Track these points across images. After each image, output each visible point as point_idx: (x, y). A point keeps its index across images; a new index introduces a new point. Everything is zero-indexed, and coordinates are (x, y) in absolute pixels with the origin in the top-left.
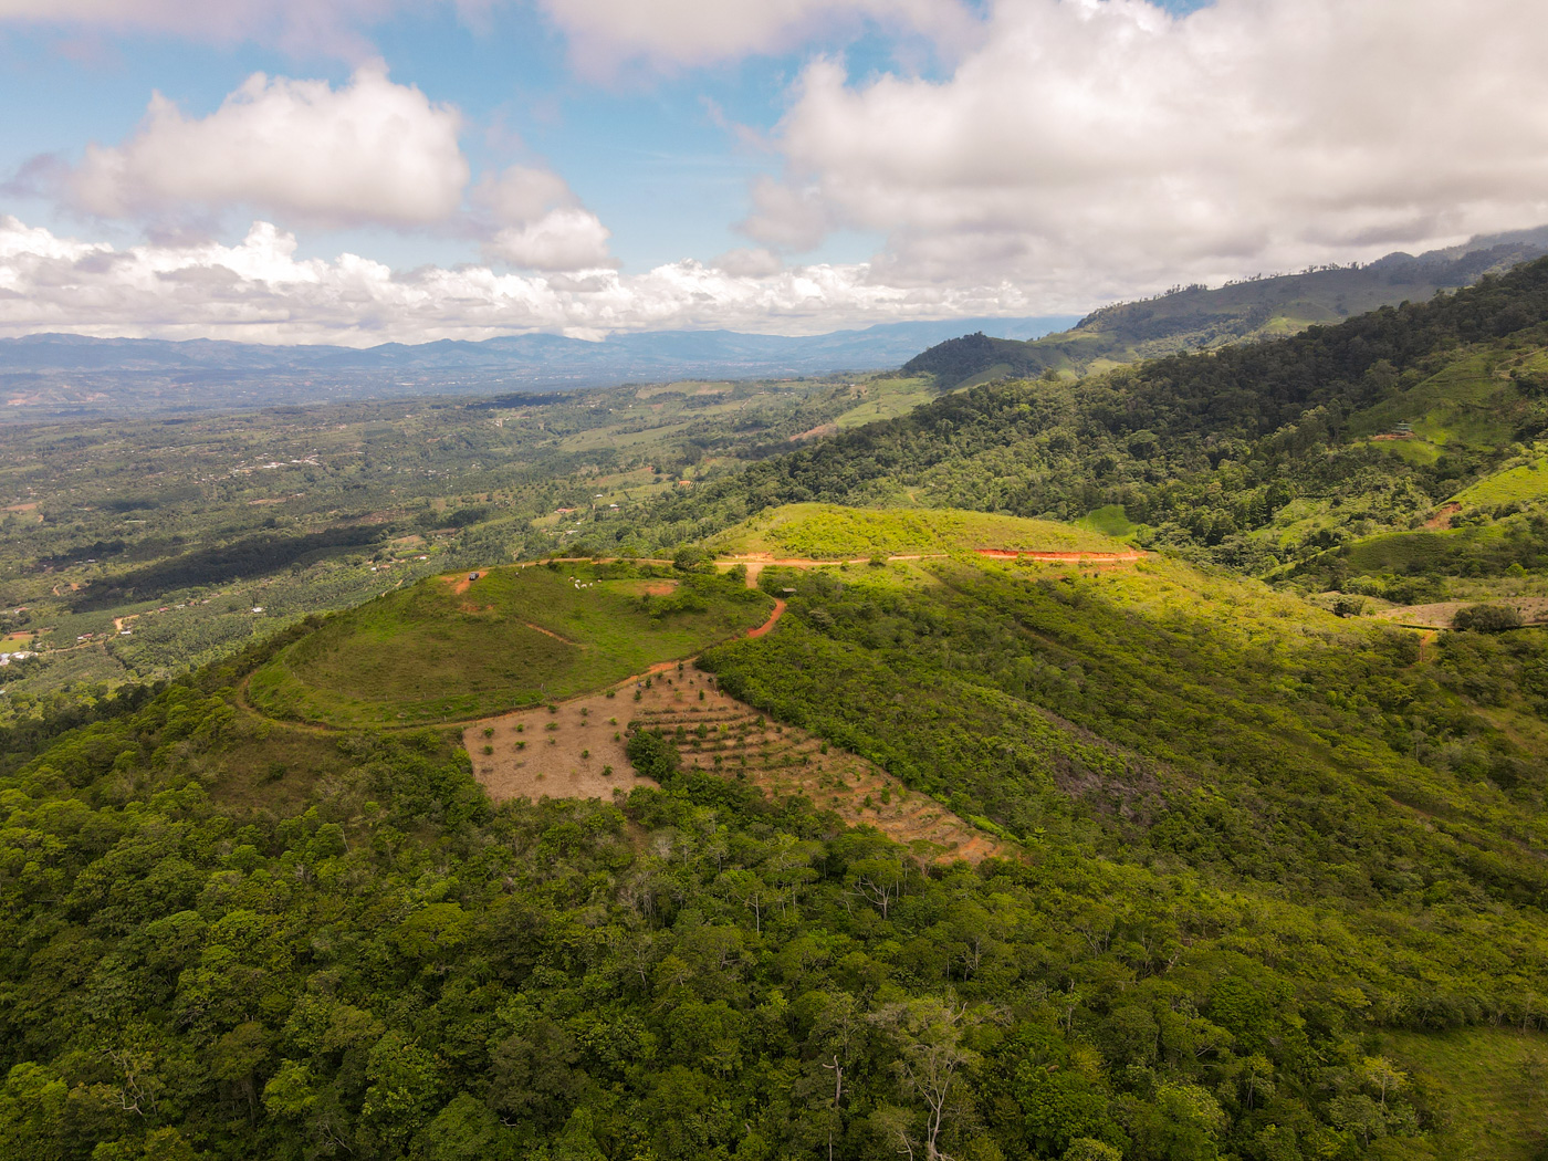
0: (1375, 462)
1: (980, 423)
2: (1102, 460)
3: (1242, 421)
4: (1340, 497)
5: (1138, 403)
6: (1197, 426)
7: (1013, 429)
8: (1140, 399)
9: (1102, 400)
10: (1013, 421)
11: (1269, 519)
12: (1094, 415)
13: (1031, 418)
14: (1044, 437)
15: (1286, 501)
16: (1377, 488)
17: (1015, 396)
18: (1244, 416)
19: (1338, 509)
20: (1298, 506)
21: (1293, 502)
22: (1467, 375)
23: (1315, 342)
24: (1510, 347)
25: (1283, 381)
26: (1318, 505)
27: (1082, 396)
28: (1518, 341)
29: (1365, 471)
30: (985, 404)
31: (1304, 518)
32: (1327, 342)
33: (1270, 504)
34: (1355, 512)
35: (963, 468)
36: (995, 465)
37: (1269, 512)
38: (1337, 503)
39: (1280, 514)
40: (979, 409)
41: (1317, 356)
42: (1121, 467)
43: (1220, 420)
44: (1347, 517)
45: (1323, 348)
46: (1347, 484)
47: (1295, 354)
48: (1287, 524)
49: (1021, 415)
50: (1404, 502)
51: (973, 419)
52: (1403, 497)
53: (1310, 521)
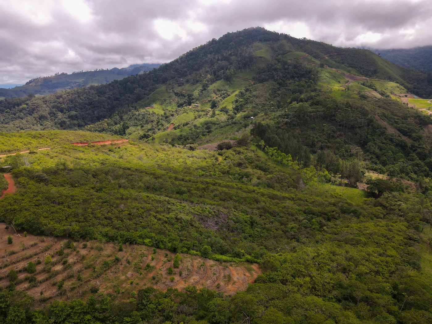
0: (149, 115)
1: (7, 112)
2: (62, 121)
3: (103, 107)
4: (143, 125)
5: (68, 103)
6: (90, 109)
7: (22, 114)
8: (68, 101)
9: (54, 102)
10: (21, 111)
11: (125, 133)
12: (53, 107)
13: (28, 109)
14: (36, 115)
15: (128, 128)
16: (152, 121)
17: (19, 102)
18: (103, 105)
19: (143, 128)
20: (132, 129)
21: (130, 128)
22: (162, 91)
23: (117, 84)
24: (170, 84)
25: (111, 95)
26: (138, 128)
27: (46, 102)
28: (171, 83)
29: (148, 117)
30: (7, 105)
31: (134, 132)
32: (120, 84)
33: (124, 129)
34: (149, 128)
35: (6, 128)
36: (20, 126)
37: (124, 131)
38: (142, 127)
39: (127, 131)
40: (5, 107)
41: (119, 88)
42: (68, 123)
43: (96, 107)
44: (147, 130)
45: (119, 86)
46: (144, 121)
47: (112, 88)
48: (130, 134)
49: (23, 109)
50: (160, 124)
51: (4, 111)
52: (160, 123)
53: (137, 132)
